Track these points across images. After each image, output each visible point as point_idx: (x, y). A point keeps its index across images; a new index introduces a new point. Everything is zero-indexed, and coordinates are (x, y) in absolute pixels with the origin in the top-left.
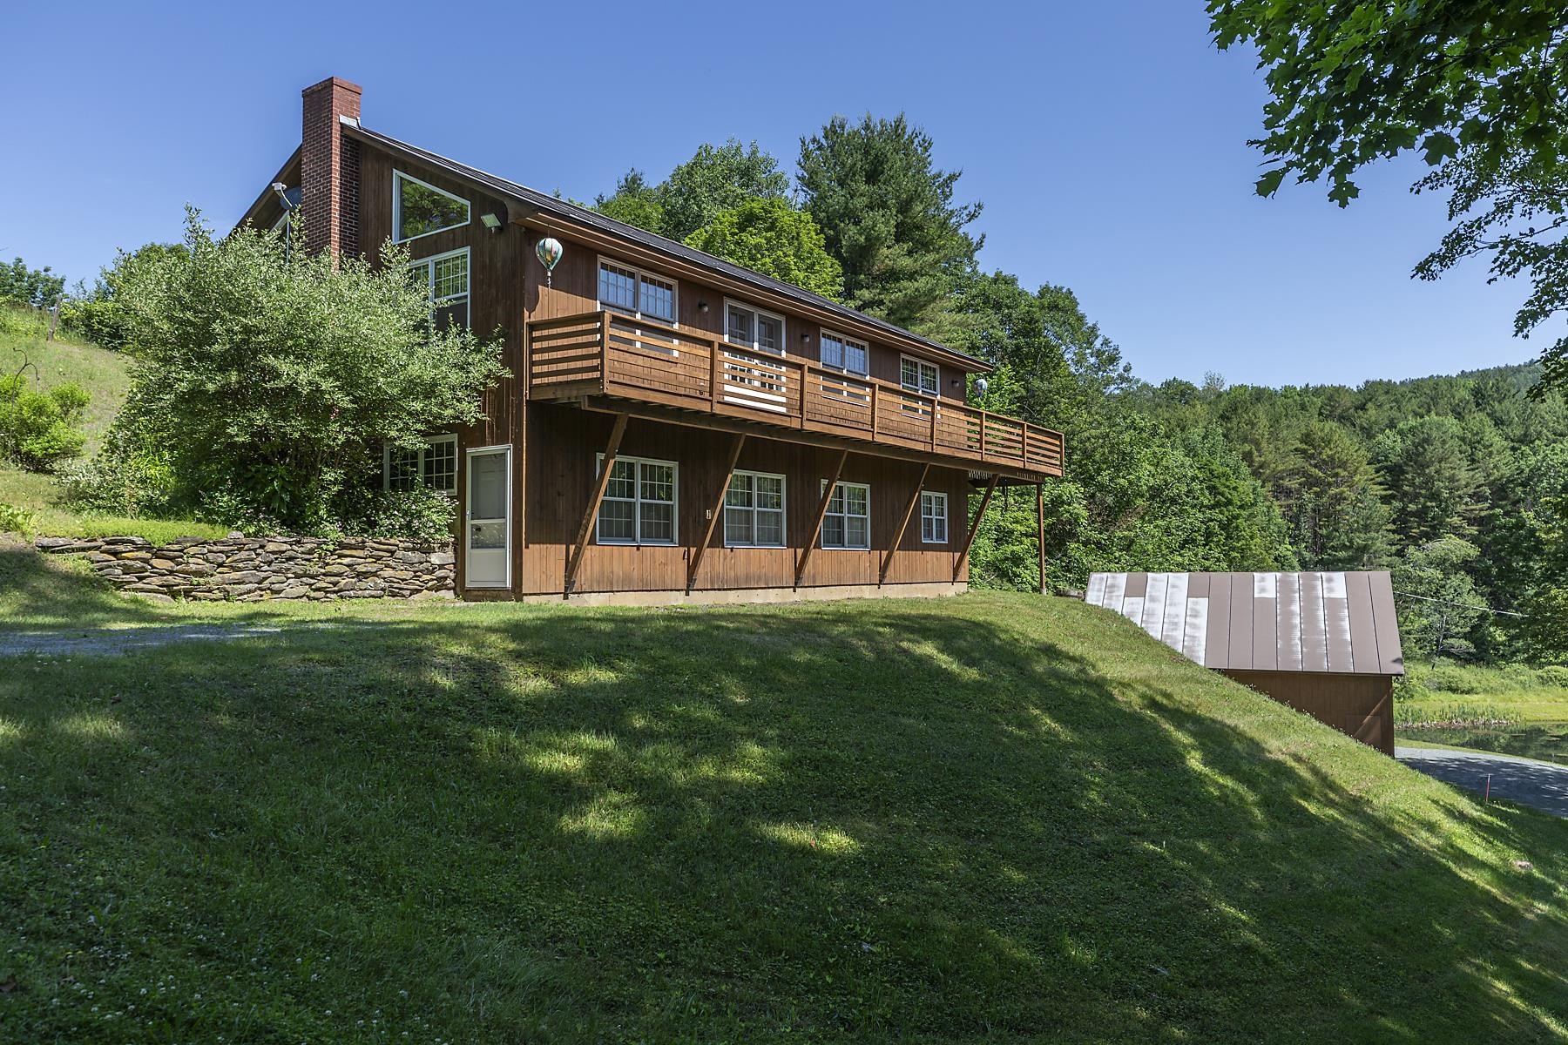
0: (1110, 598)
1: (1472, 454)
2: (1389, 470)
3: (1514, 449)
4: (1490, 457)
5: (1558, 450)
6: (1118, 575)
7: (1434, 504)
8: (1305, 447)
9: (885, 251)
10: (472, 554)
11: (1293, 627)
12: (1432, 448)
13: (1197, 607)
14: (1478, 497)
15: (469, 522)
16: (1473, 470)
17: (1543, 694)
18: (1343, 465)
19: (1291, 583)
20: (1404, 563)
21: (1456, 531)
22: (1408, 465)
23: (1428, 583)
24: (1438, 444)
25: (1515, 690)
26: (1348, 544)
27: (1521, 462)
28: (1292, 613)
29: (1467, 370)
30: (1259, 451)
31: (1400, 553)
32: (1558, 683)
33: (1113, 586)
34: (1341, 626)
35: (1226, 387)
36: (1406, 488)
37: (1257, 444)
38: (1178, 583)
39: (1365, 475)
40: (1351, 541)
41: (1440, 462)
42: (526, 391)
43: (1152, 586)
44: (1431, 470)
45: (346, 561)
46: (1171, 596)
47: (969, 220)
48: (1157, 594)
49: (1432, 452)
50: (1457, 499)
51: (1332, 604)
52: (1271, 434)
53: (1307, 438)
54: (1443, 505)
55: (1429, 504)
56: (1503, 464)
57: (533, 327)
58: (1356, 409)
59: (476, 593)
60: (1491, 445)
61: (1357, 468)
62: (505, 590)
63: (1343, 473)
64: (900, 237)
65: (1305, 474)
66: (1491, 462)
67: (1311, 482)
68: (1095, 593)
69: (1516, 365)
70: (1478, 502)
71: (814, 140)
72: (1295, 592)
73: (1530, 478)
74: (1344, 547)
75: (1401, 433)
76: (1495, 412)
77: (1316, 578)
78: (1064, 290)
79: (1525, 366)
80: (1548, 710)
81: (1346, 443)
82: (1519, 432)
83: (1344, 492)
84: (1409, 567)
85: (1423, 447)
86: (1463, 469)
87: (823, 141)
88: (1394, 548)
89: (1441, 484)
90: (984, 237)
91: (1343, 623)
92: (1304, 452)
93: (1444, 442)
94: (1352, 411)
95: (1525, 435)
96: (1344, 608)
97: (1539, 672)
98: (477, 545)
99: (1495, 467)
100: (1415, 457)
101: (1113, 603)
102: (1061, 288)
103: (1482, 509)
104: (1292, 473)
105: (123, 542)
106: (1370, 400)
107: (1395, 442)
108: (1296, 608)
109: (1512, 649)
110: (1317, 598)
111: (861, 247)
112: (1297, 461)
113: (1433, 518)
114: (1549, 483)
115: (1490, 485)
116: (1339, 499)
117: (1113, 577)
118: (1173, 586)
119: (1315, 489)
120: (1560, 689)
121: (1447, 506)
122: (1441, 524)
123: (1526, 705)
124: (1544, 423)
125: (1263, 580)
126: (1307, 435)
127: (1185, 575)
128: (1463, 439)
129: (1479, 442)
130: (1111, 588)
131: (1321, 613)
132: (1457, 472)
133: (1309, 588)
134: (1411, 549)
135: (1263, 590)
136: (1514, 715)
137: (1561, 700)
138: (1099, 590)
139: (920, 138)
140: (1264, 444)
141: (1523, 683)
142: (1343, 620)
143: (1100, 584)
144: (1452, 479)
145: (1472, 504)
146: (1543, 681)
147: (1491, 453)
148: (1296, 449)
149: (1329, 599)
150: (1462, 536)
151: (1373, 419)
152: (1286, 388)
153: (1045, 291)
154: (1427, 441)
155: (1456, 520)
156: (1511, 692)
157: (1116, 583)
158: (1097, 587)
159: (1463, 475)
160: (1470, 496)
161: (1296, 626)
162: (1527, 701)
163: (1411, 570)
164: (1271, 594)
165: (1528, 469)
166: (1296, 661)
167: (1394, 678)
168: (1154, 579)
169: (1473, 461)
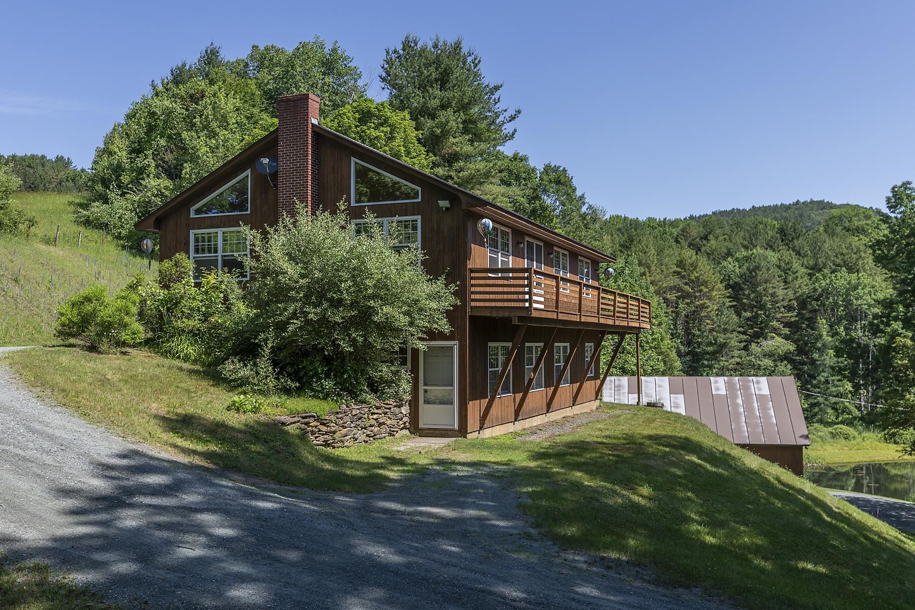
0: (619, 394)
1: (786, 278)
2: (732, 287)
3: (809, 274)
4: (796, 280)
5: (839, 277)
6: (621, 378)
7: (762, 312)
8: (680, 270)
9: (452, 140)
10: (423, 408)
11: (739, 414)
12: (761, 273)
13: (677, 401)
14: (790, 308)
15: (422, 388)
16: (786, 289)
17: (834, 445)
18: (705, 283)
19: (734, 384)
20: (748, 355)
21: (775, 330)
22: (745, 285)
23: (764, 369)
24: (764, 270)
25: (817, 442)
26: (713, 342)
27: (816, 284)
28: (737, 405)
29: (757, 206)
30: (650, 272)
31: (746, 348)
32: (842, 436)
33: (619, 386)
34: (769, 413)
35: (607, 217)
36: (745, 301)
37: (649, 267)
38: (662, 384)
39: (719, 292)
40: (715, 340)
41: (766, 283)
42: (468, 310)
43: (646, 386)
44: (759, 289)
45: (375, 416)
46: (659, 394)
47: (510, 121)
48: (650, 392)
49: (761, 275)
50: (777, 309)
51: (761, 398)
52: (658, 260)
53: (681, 263)
54: (767, 312)
55: (759, 312)
56: (804, 286)
57: (472, 271)
58: (701, 238)
59: (426, 431)
60: (797, 272)
61: (714, 286)
62: (453, 430)
63: (705, 290)
64: (465, 131)
65: (679, 289)
66: (797, 283)
67: (685, 296)
68: (608, 391)
69: (788, 204)
70: (789, 311)
71: (395, 52)
72: (738, 391)
73: (821, 295)
74: (710, 344)
75: (737, 260)
76: (795, 246)
77: (749, 381)
78: (561, 169)
79: (793, 205)
80: (840, 456)
81: (705, 269)
82: (812, 263)
83: (705, 303)
84: (752, 358)
85: (755, 272)
86: (780, 288)
87: (401, 52)
88: (743, 344)
89: (767, 299)
90: (515, 131)
91: (770, 411)
92: (678, 273)
93: (768, 269)
94: (698, 239)
95: (816, 264)
96: (769, 401)
97: (830, 429)
98: (427, 402)
99: (800, 287)
100: (750, 278)
101: (622, 398)
102: (560, 167)
103: (792, 316)
104: (671, 289)
105: (310, 417)
106: (710, 233)
107: (734, 266)
108: (740, 401)
109: (812, 413)
110: (752, 394)
111: (437, 136)
112: (674, 281)
113: (761, 322)
114: (834, 300)
115: (797, 299)
116: (703, 307)
117: (619, 380)
118: (660, 386)
119: (687, 300)
120: (844, 441)
121: (769, 314)
122: (766, 326)
123: (826, 453)
124: (828, 258)
125: (716, 382)
126: (681, 261)
127: (666, 379)
128: (779, 267)
129: (789, 270)
130: (618, 387)
131: (756, 404)
132: (776, 290)
133: (746, 388)
134: (753, 345)
135: (717, 389)
136: (820, 460)
137: (846, 448)
138: (611, 389)
139: (473, 57)
140: (653, 268)
141: (821, 437)
142: (770, 409)
143: (611, 384)
144: (773, 295)
145: (785, 313)
146: (834, 436)
147: (797, 277)
148: (674, 272)
149: (759, 395)
150: (779, 335)
151: (714, 247)
152: (649, 219)
153: (548, 169)
154: (757, 268)
155: (775, 324)
156: (815, 444)
157: (621, 384)
158: (608, 387)
159: (780, 293)
160: (784, 307)
161: (741, 414)
162: (826, 450)
163: (754, 360)
164: (723, 392)
165: (820, 290)
166: (744, 437)
167: (804, 447)
168: (646, 381)
169: (785, 282)
